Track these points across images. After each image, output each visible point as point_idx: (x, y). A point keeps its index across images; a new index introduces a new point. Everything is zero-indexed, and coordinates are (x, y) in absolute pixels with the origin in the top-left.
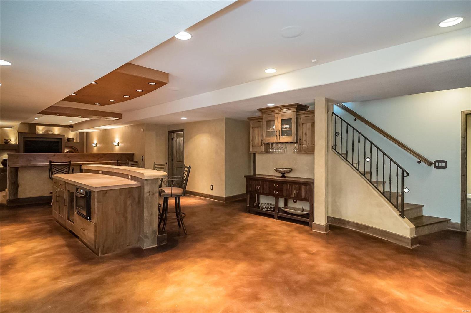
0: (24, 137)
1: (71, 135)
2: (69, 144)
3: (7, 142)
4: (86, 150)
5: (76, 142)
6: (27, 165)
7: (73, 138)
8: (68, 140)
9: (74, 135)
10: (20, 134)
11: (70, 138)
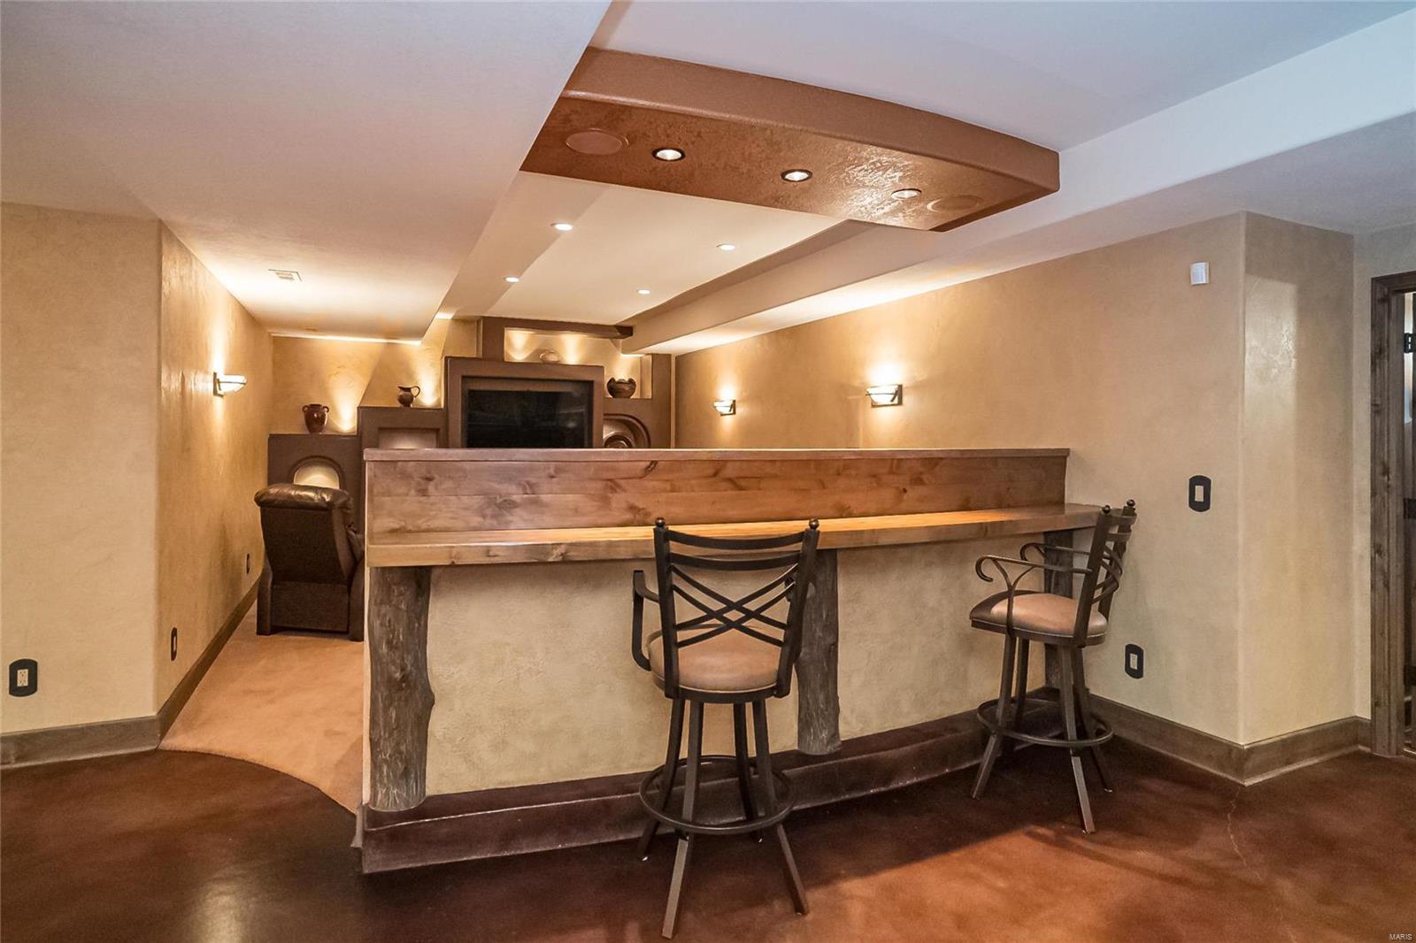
0: (463, 377)
1: (623, 365)
2: (618, 406)
3: (407, 398)
4: (677, 440)
5: (639, 397)
6: (487, 551)
7: (631, 381)
8: (615, 388)
9: (633, 369)
10: (451, 365)
11: (620, 382)
